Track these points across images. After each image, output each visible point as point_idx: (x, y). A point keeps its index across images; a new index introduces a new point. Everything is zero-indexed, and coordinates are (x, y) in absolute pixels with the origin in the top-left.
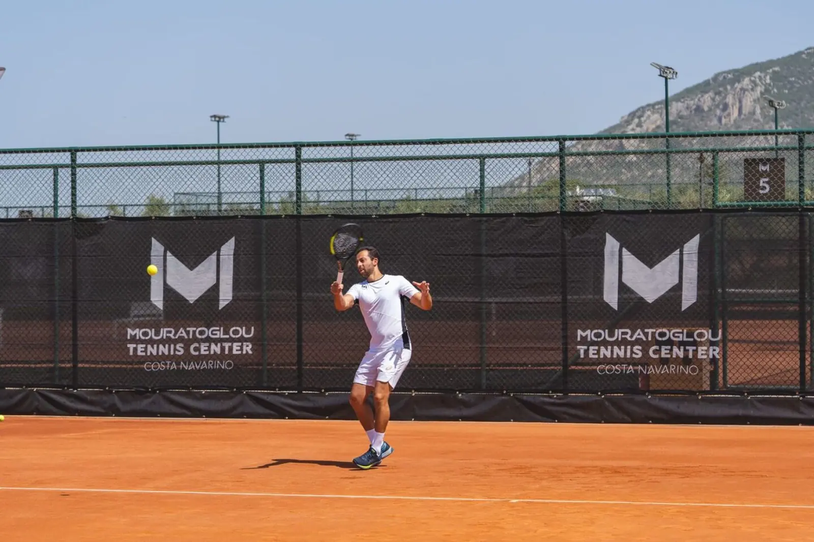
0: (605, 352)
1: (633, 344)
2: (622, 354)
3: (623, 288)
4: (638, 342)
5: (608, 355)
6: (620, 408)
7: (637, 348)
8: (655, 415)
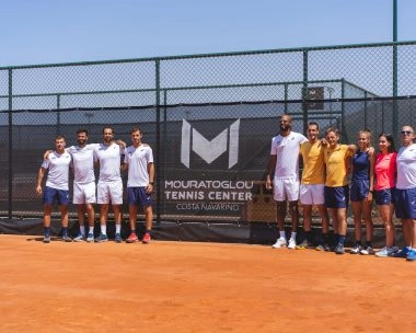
0: (182, 195)
1: (198, 190)
2: (191, 197)
3: (193, 155)
4: (202, 189)
5: (184, 197)
6: (192, 233)
7: (201, 193)
8: (212, 236)
